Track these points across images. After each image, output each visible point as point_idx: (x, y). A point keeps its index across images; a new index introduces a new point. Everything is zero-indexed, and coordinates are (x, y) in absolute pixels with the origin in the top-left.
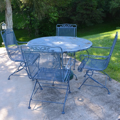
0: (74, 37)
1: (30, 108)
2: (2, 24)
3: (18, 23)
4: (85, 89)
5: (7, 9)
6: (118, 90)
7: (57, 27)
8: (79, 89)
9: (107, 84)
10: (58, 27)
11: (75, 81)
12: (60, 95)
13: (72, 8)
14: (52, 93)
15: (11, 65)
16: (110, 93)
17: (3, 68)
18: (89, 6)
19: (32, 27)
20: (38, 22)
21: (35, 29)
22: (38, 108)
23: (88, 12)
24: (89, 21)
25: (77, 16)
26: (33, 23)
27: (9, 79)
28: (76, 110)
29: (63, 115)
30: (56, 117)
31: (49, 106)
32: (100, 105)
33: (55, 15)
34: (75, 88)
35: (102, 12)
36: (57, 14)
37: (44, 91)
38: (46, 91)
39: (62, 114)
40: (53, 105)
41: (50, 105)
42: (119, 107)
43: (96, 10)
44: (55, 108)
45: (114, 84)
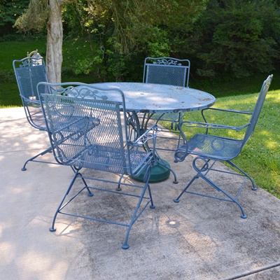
0: (179, 87)
1: (53, 230)
2: (33, 54)
3: (76, 60)
4: (190, 203)
5: (52, 26)
6: (267, 211)
7: (146, 64)
8: (177, 201)
9: (244, 196)
10: (148, 65)
11: (171, 184)
12: (129, 210)
13: (202, 35)
14: (111, 205)
15: (37, 142)
16: (245, 216)
17: (16, 147)
18: (243, 32)
19: (107, 71)
20: (122, 60)
21: (114, 77)
22: (71, 232)
23: (240, 46)
24: (239, 65)
25: (212, 54)
26: (111, 63)
27: (24, 169)
28: (157, 243)
29: (124, 251)
30: (107, 254)
31: (98, 230)
32: (214, 239)
33: (163, 48)
34: (168, 200)
35: (273, 46)
36: (166, 44)
37: (94, 199)
38: (100, 200)
39: (122, 250)
40: (106, 229)
41: (101, 229)
42: (259, 246)
43: (257, 41)
44: (109, 235)
45: (262, 199)
